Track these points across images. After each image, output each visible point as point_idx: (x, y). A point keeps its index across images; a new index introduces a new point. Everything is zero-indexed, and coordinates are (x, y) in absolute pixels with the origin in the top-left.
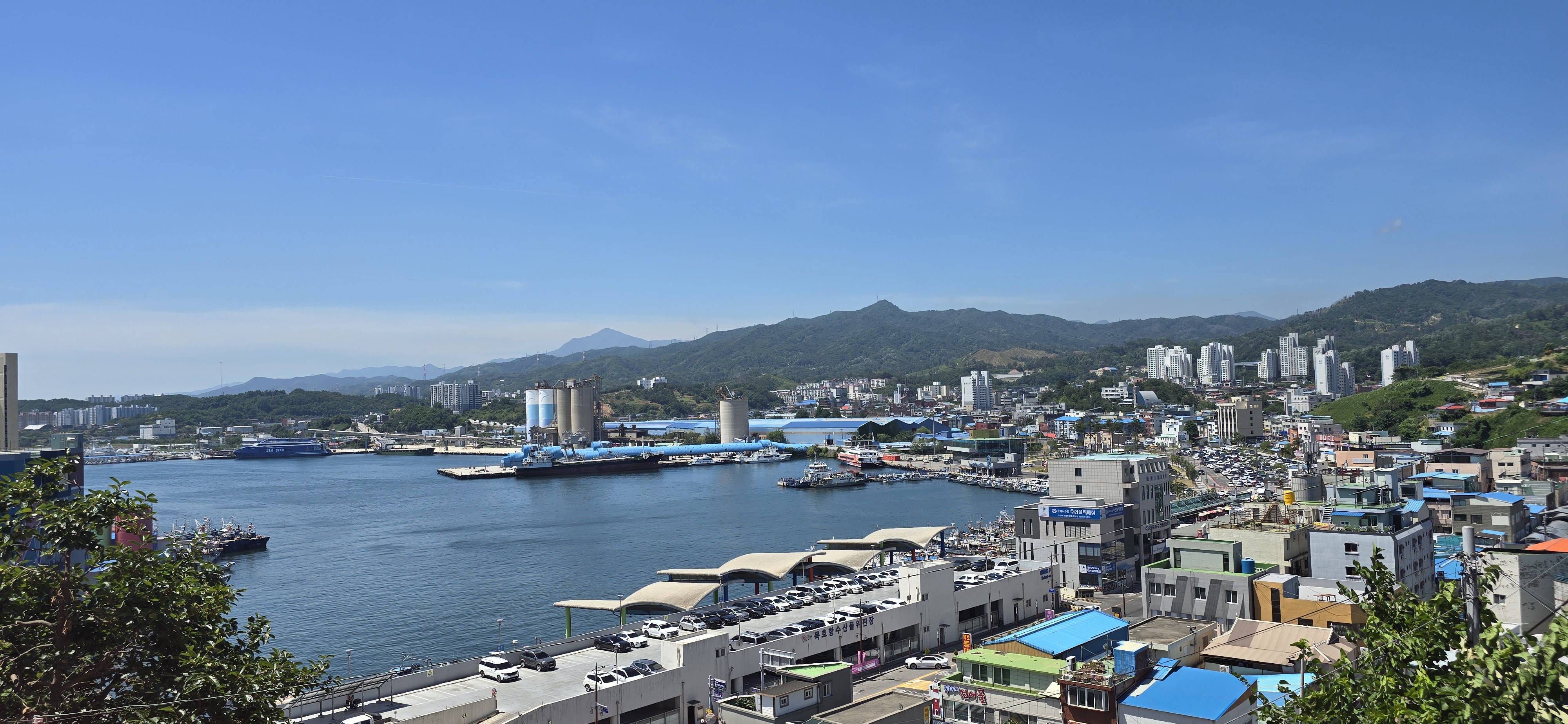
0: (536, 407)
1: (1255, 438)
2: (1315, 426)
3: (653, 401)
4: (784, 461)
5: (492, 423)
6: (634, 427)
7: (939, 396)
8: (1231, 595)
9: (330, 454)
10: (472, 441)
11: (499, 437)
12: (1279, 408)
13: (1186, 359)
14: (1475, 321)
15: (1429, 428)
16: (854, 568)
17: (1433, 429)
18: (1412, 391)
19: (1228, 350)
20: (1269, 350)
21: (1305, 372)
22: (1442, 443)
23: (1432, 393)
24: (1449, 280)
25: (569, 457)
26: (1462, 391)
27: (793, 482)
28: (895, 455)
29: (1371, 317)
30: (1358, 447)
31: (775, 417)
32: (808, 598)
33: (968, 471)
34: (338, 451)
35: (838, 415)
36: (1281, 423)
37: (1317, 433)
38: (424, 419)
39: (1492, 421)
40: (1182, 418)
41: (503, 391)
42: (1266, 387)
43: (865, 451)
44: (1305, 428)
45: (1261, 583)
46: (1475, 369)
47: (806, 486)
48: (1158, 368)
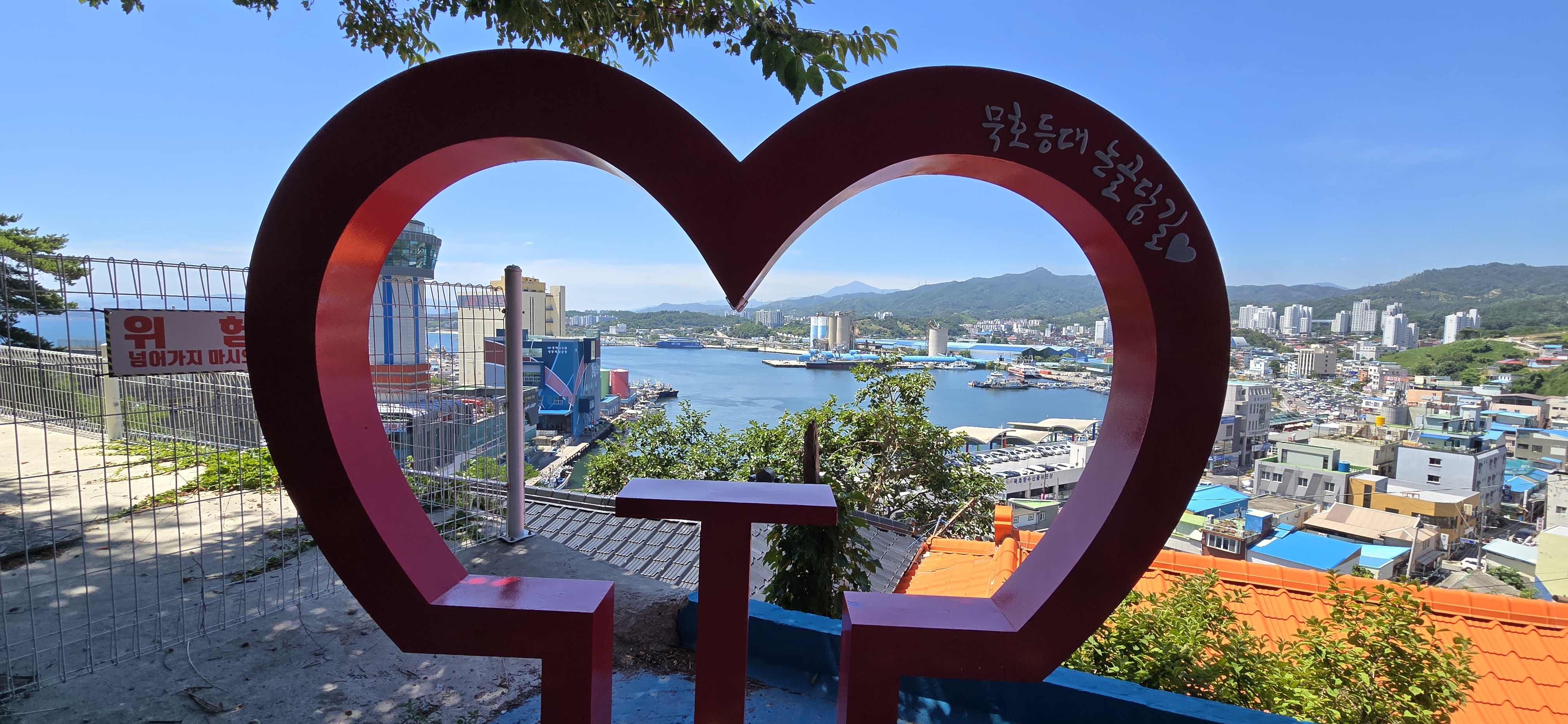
0: (816, 327)
1: (1328, 375)
2: (1384, 370)
3: (884, 327)
4: (971, 370)
5: (789, 335)
6: (874, 342)
7: (1078, 333)
8: (1329, 486)
9: (704, 348)
10: (778, 345)
11: (794, 344)
12: (1348, 355)
13: (1272, 316)
14: (1531, 296)
15: (1488, 377)
16: (1034, 442)
17: (1492, 378)
18: (1473, 348)
19: (1308, 311)
20: (1343, 312)
21: (1372, 329)
22: (1501, 389)
23: (1492, 350)
24: (1512, 263)
25: (837, 358)
26: (1519, 350)
27: (979, 384)
28: (1048, 371)
29: (1436, 290)
30: (1422, 387)
31: (963, 342)
32: (1004, 458)
33: (1102, 385)
34: (708, 346)
35: (1007, 342)
36: (1351, 365)
37: (1385, 375)
38: (752, 331)
39: (1546, 375)
40: (1267, 357)
41: (795, 316)
42: (1337, 339)
43: (1028, 367)
44: (1375, 371)
45: (1356, 480)
46: (1533, 333)
47: (987, 387)
48: (1247, 321)
